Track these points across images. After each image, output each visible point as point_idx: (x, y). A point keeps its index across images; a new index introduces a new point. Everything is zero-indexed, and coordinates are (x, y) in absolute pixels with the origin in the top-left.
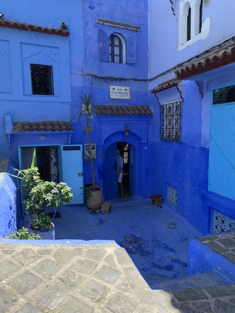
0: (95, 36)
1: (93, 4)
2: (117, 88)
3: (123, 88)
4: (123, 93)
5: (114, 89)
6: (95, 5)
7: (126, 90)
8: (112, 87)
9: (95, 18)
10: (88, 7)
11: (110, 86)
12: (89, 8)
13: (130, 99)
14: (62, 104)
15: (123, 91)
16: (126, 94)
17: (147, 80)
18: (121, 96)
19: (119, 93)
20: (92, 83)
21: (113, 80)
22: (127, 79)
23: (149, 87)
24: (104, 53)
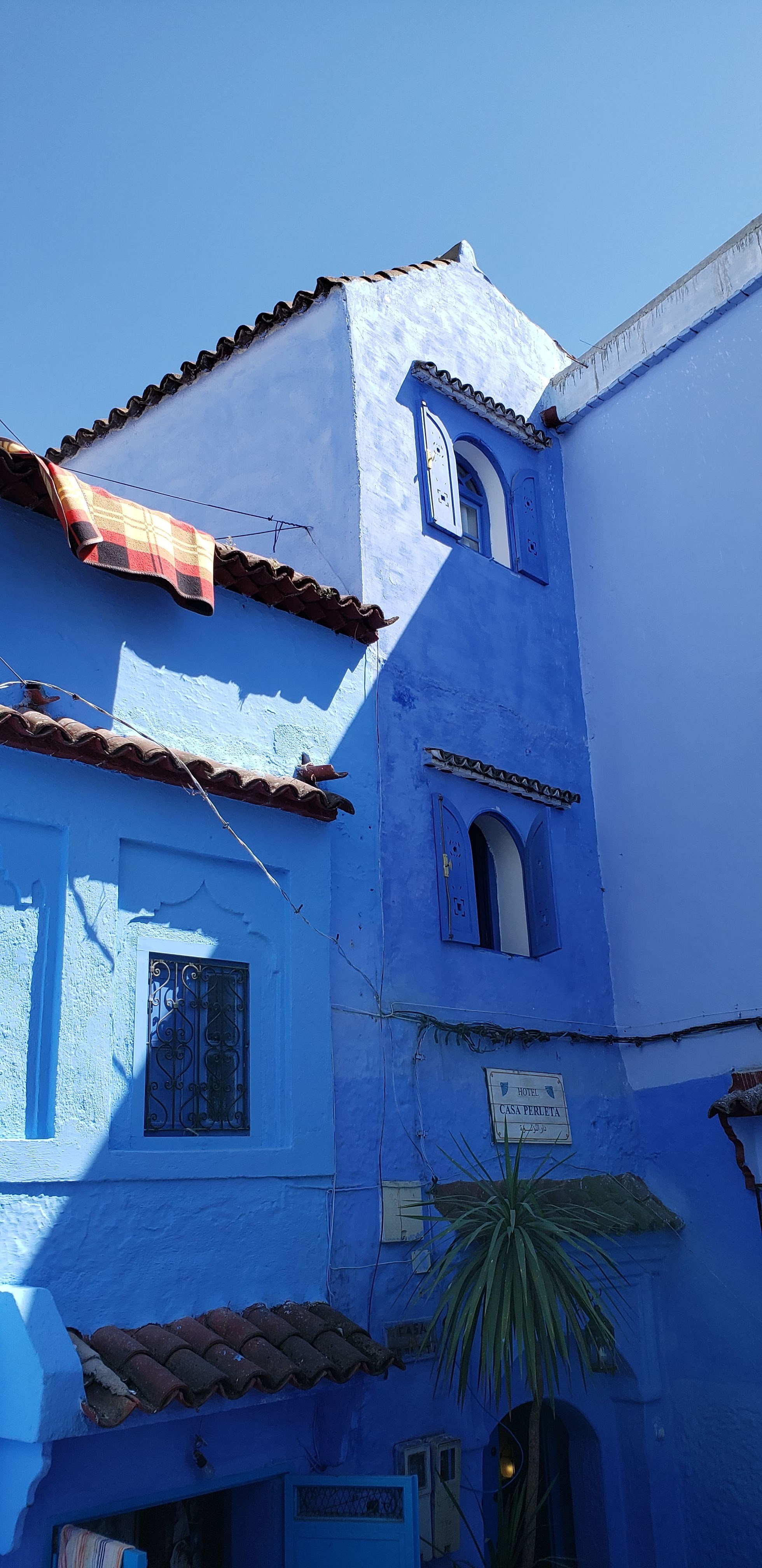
0: (420, 824)
1: (408, 687)
2: (515, 1080)
3: (540, 1081)
4: (543, 1110)
5: (504, 1087)
6: (413, 692)
7: (550, 1090)
8: (496, 1077)
9: (415, 744)
10: (390, 698)
11: (489, 1071)
12: (394, 699)
13: (569, 1141)
14: (292, 1187)
15: (541, 1098)
16: (554, 1115)
17: (617, 1040)
18: (537, 1124)
19: (528, 1112)
20: (419, 1059)
21: (499, 1041)
22: (553, 1034)
23: (626, 1076)
24: (459, 905)
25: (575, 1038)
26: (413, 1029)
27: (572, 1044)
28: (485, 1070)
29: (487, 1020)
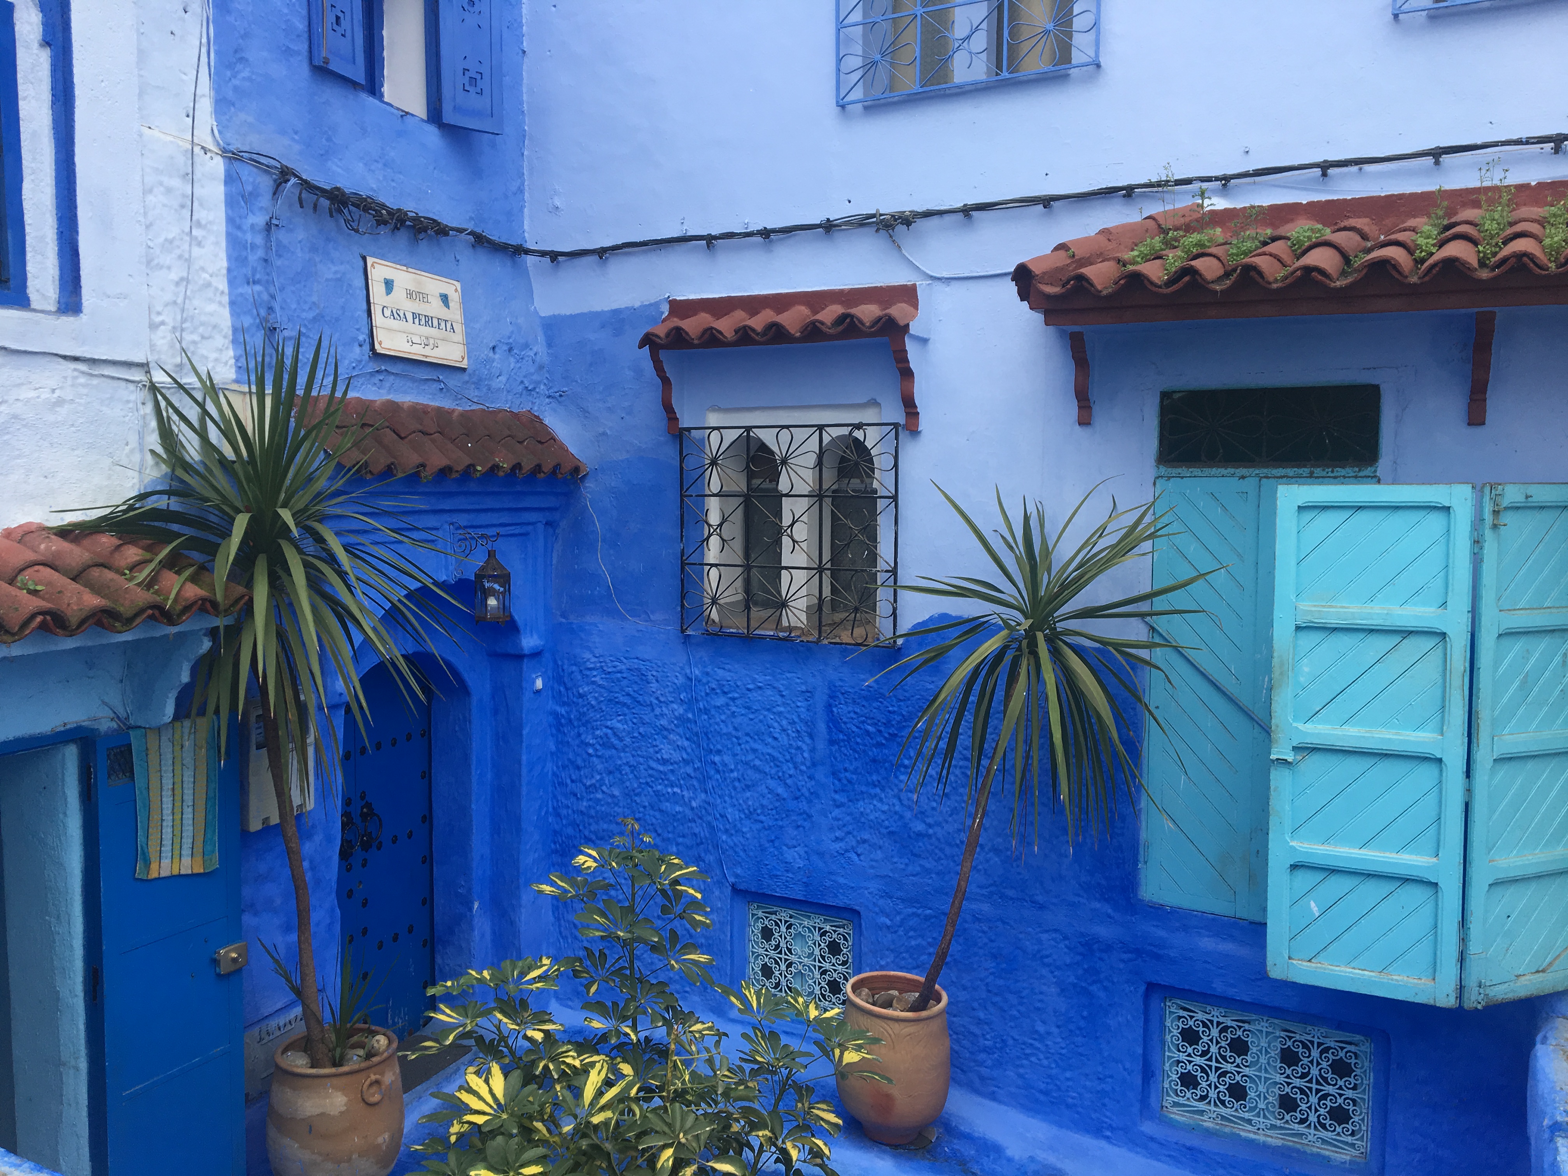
2: (402, 278)
3: (433, 285)
4: (435, 321)
8: (379, 270)
11: (370, 260)
13: (464, 364)
14: (83, 373)
15: (435, 308)
16: (448, 329)
17: (527, 252)
18: (427, 338)
19: (417, 321)
20: (277, 225)
21: (385, 223)
22: (453, 229)
23: (533, 299)
24: (338, 18)
25: (480, 240)
26: (266, 183)
27: (473, 246)
28: (364, 259)
29: (370, 193)
